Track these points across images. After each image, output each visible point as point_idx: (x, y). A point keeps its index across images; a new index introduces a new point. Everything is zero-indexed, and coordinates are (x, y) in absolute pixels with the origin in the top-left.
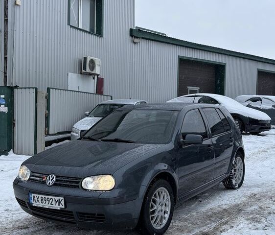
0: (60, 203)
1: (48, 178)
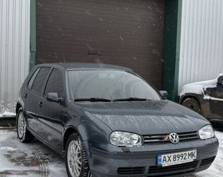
0: (193, 155)
1: (170, 137)
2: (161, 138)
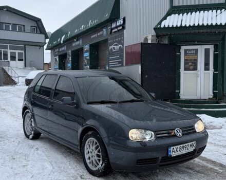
0: (193, 146)
1: (176, 132)
2: (169, 133)
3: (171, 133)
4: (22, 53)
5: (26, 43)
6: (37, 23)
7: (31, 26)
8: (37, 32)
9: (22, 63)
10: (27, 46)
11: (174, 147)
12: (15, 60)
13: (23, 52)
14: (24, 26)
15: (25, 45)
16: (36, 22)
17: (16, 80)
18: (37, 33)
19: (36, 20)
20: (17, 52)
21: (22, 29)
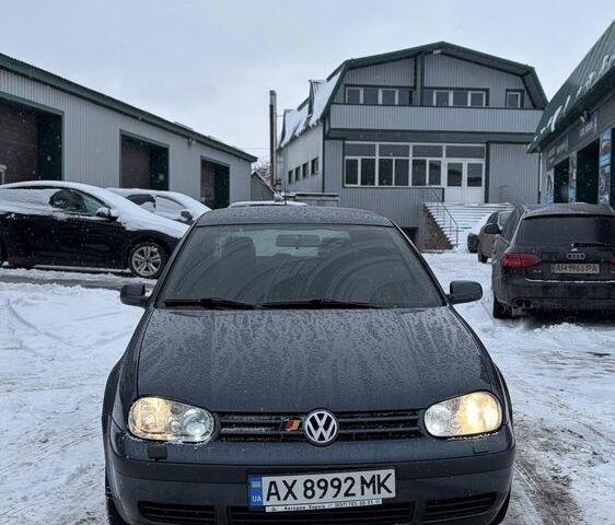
0: (381, 485)
1: (308, 423)
2: (276, 426)
3: (285, 425)
4: (481, 165)
5: (492, 138)
6: (524, 82)
7: (507, 90)
8: (522, 105)
9: (479, 191)
10: (492, 145)
11: (279, 480)
12: (460, 185)
13: (482, 161)
14: (487, 91)
15: (488, 143)
16: (522, 76)
17: (452, 238)
18: (522, 107)
19: (520, 72)
20: (465, 162)
21: (481, 100)
